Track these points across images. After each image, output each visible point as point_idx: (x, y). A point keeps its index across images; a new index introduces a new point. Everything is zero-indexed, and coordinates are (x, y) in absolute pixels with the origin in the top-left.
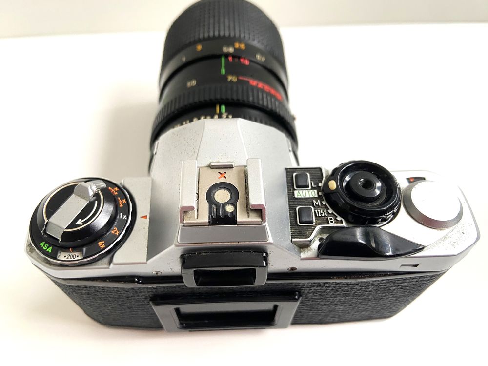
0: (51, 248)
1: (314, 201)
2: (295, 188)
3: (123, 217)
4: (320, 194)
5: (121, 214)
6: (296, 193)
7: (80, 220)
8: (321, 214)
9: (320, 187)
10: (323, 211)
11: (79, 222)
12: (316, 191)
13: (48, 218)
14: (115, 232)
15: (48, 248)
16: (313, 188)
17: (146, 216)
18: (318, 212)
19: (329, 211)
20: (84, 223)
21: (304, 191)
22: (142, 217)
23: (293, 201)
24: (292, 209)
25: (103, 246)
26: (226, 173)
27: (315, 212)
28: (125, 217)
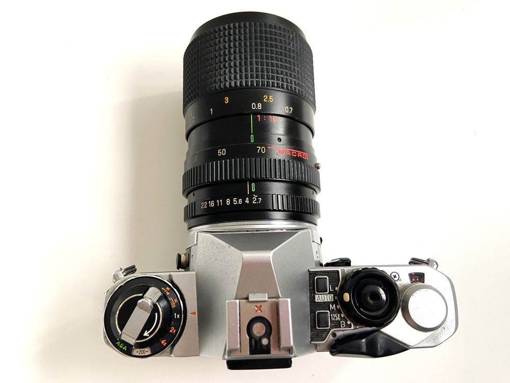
0: (126, 347)
1: (331, 305)
2: (316, 292)
3: (177, 316)
4: (336, 298)
5: (175, 314)
6: (316, 296)
7: (146, 331)
8: (335, 318)
9: (337, 291)
10: (337, 316)
11: (146, 334)
12: (332, 295)
13: (121, 330)
14: (173, 331)
15: (123, 347)
16: (330, 293)
17: (195, 313)
18: (333, 317)
19: (342, 315)
20: (150, 334)
21: (323, 295)
22: (191, 314)
23: (314, 304)
24: (312, 312)
25: (165, 344)
26: (261, 306)
27: (331, 317)
28: (178, 316)
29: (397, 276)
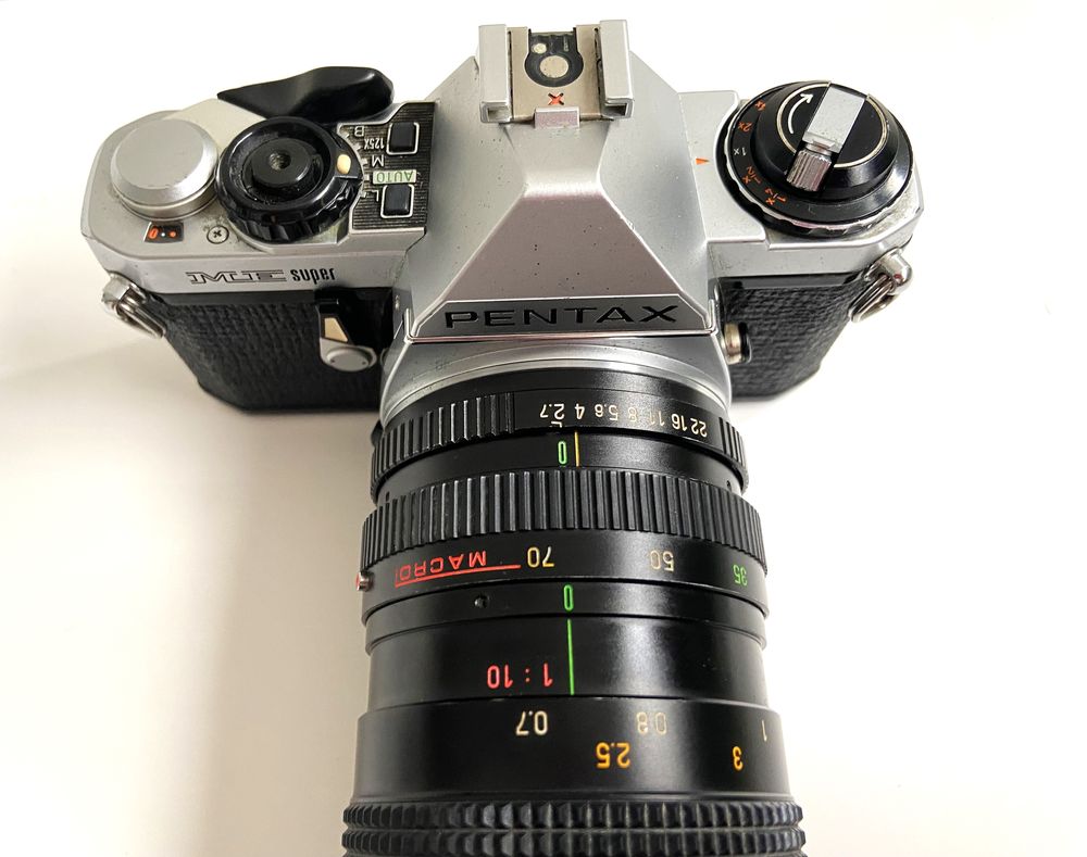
1: (382, 164)
2: (412, 186)
4: (367, 179)
5: (744, 154)
6: (413, 178)
8: (374, 142)
10: (370, 146)
18: (379, 143)
19: (359, 147)
20: (798, 97)
21: (398, 181)
27: (385, 144)
28: (737, 152)
29: (211, 236)
